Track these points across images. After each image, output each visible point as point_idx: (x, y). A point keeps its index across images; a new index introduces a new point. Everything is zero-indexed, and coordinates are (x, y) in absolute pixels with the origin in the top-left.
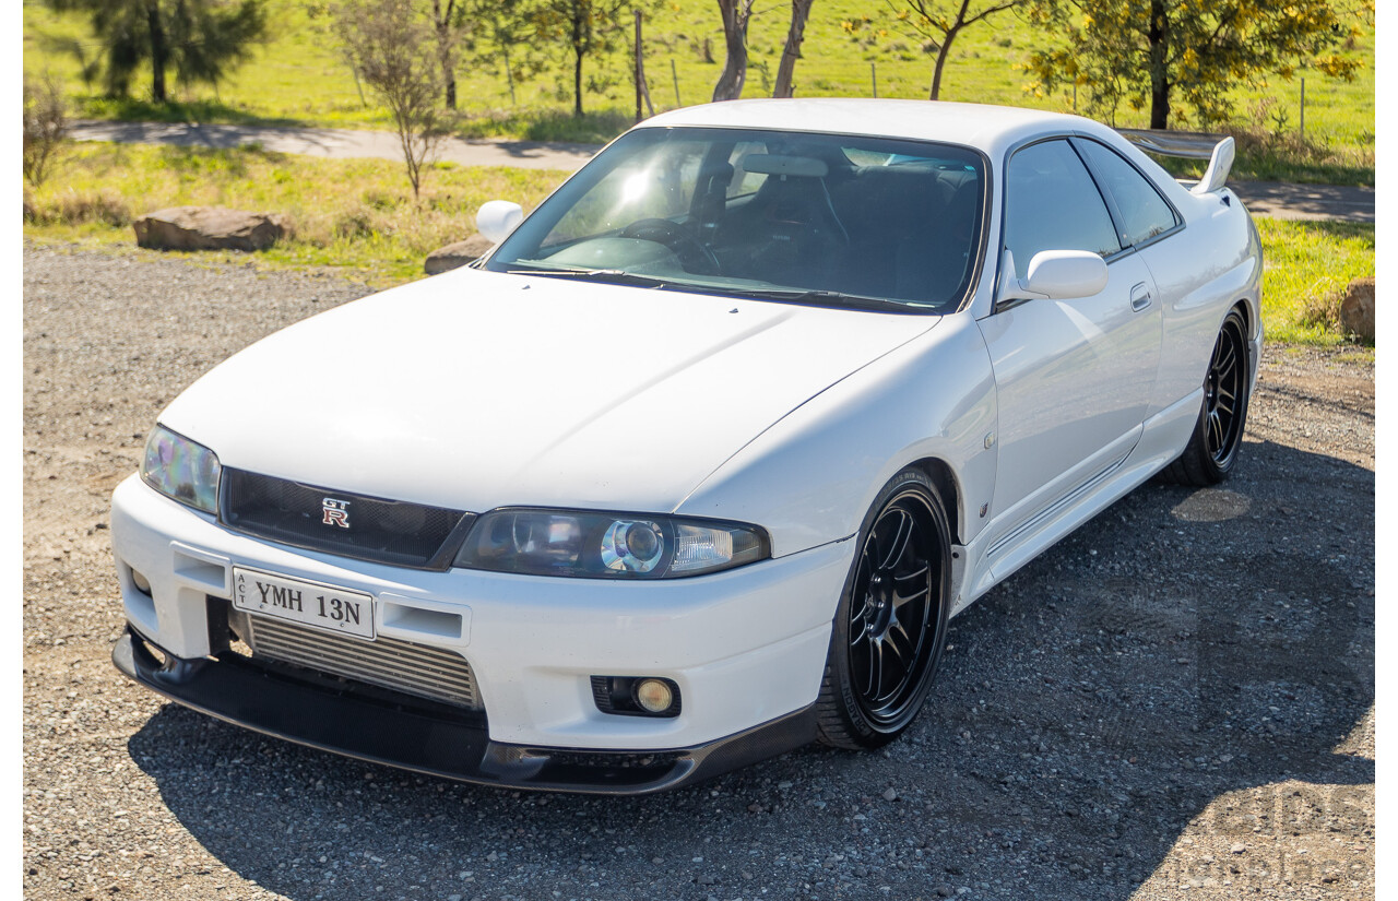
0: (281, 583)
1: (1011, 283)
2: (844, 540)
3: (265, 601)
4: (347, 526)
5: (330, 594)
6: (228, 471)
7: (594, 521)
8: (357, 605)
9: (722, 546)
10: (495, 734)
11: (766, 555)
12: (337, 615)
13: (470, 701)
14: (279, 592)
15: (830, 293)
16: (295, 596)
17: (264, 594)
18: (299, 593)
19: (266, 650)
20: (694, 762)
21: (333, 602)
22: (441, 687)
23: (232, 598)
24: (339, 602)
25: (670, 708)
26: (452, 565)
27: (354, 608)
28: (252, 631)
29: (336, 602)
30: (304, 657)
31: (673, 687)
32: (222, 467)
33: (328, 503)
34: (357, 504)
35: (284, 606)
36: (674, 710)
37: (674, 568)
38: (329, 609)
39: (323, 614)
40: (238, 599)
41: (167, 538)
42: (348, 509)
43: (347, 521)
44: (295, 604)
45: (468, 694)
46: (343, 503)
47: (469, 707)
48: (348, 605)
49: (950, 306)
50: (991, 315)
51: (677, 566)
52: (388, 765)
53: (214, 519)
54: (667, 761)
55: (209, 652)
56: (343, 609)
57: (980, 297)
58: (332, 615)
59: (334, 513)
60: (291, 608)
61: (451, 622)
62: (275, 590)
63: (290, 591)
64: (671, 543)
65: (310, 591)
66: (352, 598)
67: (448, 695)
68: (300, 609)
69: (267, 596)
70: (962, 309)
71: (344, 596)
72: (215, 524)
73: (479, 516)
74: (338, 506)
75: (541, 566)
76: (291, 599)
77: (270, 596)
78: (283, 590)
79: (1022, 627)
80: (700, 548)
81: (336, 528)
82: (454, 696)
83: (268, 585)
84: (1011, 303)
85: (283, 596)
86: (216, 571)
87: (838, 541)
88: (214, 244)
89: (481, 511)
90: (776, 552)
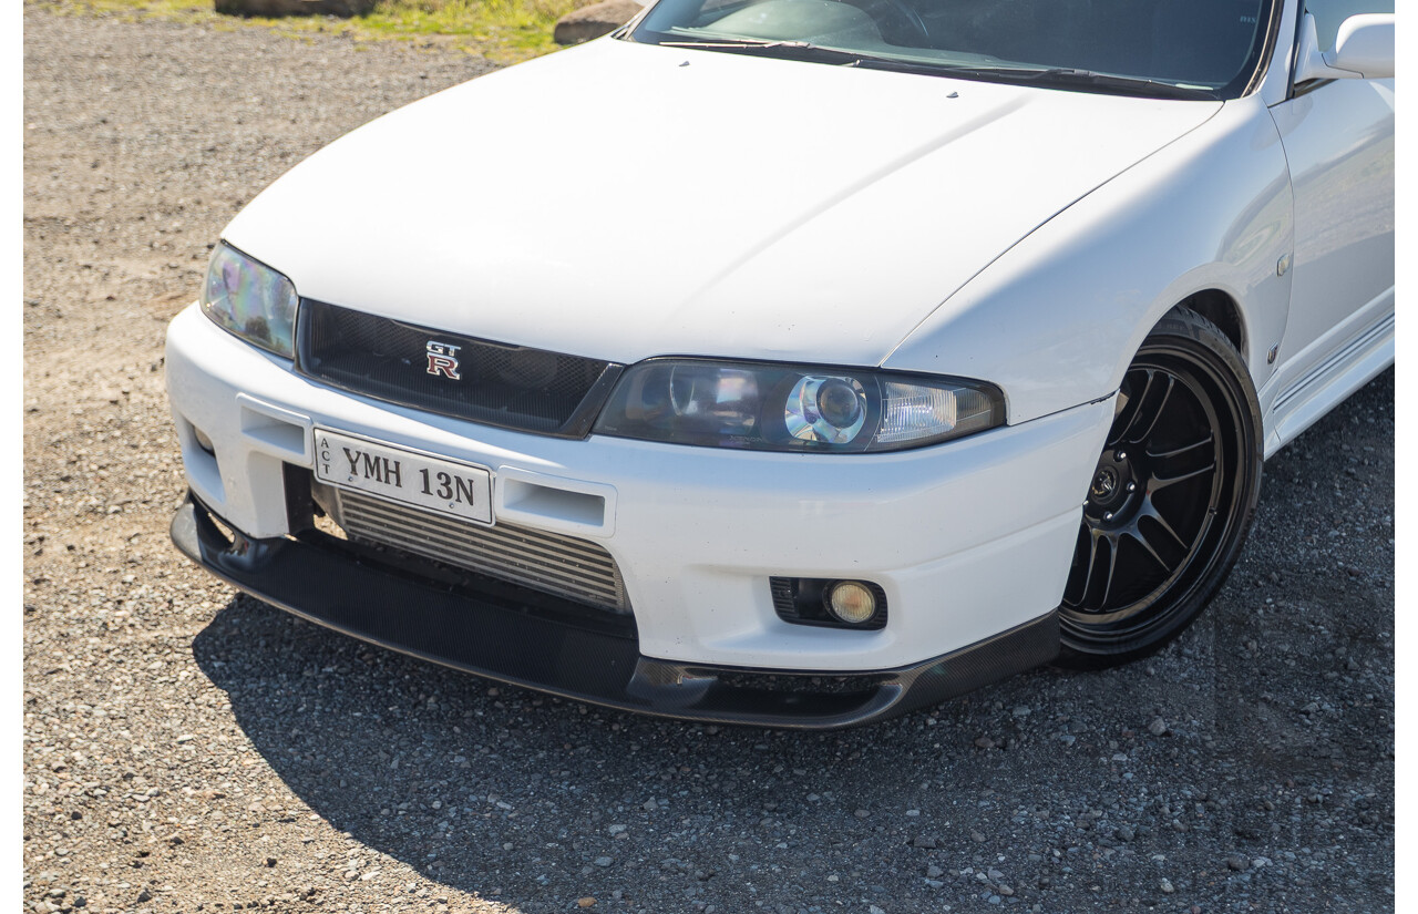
0: (375, 450)
1: (1313, 58)
2: (1101, 400)
3: (354, 470)
4: (458, 377)
5: (435, 466)
6: (309, 304)
7: (776, 375)
8: (471, 482)
9: (943, 409)
10: (648, 647)
11: (999, 421)
12: (445, 493)
13: (614, 602)
14: (372, 461)
15: (1077, 71)
16: (392, 467)
17: (353, 463)
18: (397, 464)
19: (359, 530)
20: (902, 688)
21: (439, 476)
22: (578, 583)
23: (313, 467)
24: (446, 475)
25: (872, 618)
26: (591, 431)
27: (467, 485)
28: (340, 505)
29: (443, 476)
30: (405, 540)
31: (877, 593)
32: (300, 298)
33: (433, 347)
34: (471, 350)
35: (379, 479)
36: (877, 621)
37: (880, 439)
38: (435, 484)
39: (427, 491)
40: (321, 468)
41: (234, 389)
42: (458, 355)
43: (457, 371)
44: (392, 477)
45: (613, 593)
46: (453, 348)
47: (614, 609)
48: (459, 481)
49: (1232, 89)
50: (1287, 99)
51: (883, 437)
52: (511, 682)
53: (290, 365)
54: (866, 686)
55: (288, 531)
56: (453, 486)
57: (1273, 79)
58: (439, 492)
59: (441, 360)
60: (387, 482)
61: (591, 505)
62: (367, 457)
63: (386, 461)
64: (876, 406)
65: (412, 462)
66: (466, 472)
67: (587, 594)
68: (398, 484)
69: (357, 465)
70: (1249, 93)
71: (454, 469)
72: (292, 372)
73: (627, 367)
74: (446, 352)
75: (705, 434)
76: (387, 471)
77: (361, 465)
78: (377, 459)
79: (1313, 499)
80: (912, 412)
81: (443, 379)
82: (594, 595)
83: (359, 453)
84: (1312, 84)
85: (375, 466)
86: (291, 432)
87: (1092, 402)
88: (304, 9)
89: (629, 362)
90: (1013, 416)
